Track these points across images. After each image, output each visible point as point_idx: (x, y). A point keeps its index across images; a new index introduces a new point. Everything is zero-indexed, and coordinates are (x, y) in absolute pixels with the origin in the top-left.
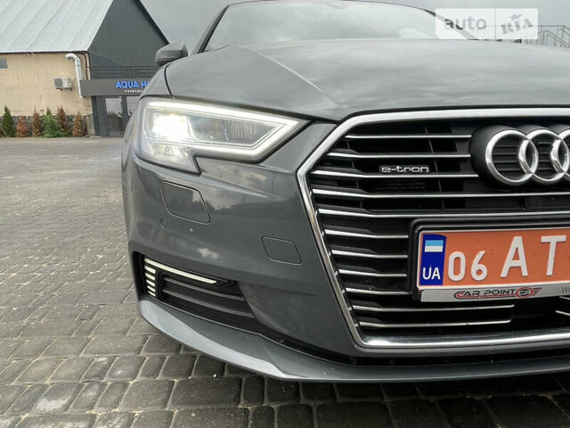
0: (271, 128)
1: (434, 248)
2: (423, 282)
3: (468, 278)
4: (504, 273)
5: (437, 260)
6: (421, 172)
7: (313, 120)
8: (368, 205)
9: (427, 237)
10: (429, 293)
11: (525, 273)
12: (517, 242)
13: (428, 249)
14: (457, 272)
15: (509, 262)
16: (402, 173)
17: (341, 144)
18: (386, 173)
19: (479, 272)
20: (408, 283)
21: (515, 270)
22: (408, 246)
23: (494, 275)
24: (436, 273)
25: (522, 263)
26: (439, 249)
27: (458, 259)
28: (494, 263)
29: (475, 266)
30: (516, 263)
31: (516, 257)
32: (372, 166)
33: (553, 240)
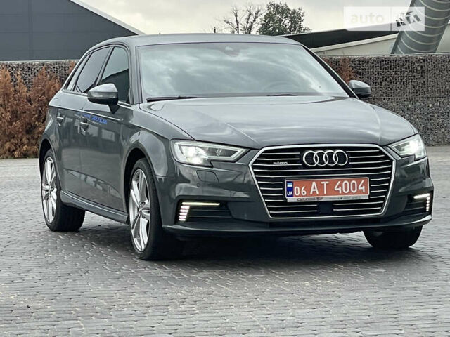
2: (288, 196)
3: (301, 195)
4: (311, 193)
5: (291, 189)
6: (285, 164)
7: (251, 149)
9: (288, 182)
10: (290, 200)
11: (318, 193)
12: (314, 183)
13: (288, 186)
14: (297, 193)
15: (312, 190)
16: (279, 164)
17: (261, 156)
18: (275, 164)
19: (304, 193)
20: (283, 197)
21: (314, 192)
22: (283, 186)
23: (308, 194)
24: (291, 193)
25: (316, 190)
26: (291, 186)
27: (297, 189)
28: (308, 189)
29: (302, 191)
30: (314, 190)
31: (314, 188)
32: (271, 162)
33: (325, 183)
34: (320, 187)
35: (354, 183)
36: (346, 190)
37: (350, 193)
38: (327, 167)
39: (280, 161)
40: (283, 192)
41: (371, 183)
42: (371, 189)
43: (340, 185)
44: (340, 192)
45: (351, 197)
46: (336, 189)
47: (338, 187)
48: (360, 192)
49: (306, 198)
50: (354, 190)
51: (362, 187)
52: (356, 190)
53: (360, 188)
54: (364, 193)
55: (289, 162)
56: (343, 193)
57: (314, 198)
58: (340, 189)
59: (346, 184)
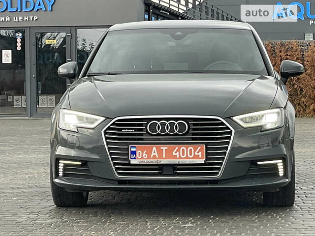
0: (97, 120)
1: (133, 149)
2: (131, 158)
3: (142, 158)
4: (152, 157)
5: (134, 153)
7: (108, 118)
8: (119, 139)
9: (131, 147)
10: (133, 162)
11: (157, 157)
12: (154, 148)
13: (132, 150)
14: (139, 156)
15: (153, 154)
16: (127, 131)
17: (114, 124)
18: (124, 131)
19: (145, 156)
20: (127, 159)
21: (154, 156)
22: (127, 149)
23: (149, 157)
24: (134, 156)
25: (156, 154)
26: (135, 150)
27: (139, 153)
28: (149, 153)
29: (144, 155)
30: (154, 154)
31: (154, 152)
32: (121, 130)
33: (164, 148)
34: (160, 152)
35: (191, 150)
36: (183, 155)
37: (187, 157)
38: (167, 135)
39: (128, 129)
40: (127, 154)
41: (207, 149)
42: (207, 154)
43: (178, 150)
44: (178, 157)
45: (188, 162)
46: (174, 154)
47: (176, 152)
48: (196, 157)
49: (146, 161)
50: (191, 155)
51: (198, 152)
52: (193, 155)
53: (196, 154)
54: (200, 158)
55: (136, 129)
56: (180, 158)
57: (154, 161)
58: (178, 154)
59: (183, 150)
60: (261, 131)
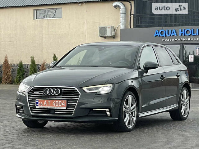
1: (37, 101)
5: (37, 103)
7: (30, 87)
8: (33, 97)
10: (37, 107)
12: (45, 101)
14: (39, 104)
15: (45, 104)
17: (32, 89)
18: (35, 93)
20: (35, 106)
22: (35, 101)
23: (43, 105)
24: (37, 105)
25: (46, 104)
28: (43, 103)
29: (41, 104)
32: (33, 92)
33: (49, 101)
35: (60, 102)
36: (57, 105)
37: (58, 106)
38: (51, 95)
39: (36, 92)
40: (35, 104)
41: (67, 102)
42: (67, 105)
43: (55, 102)
45: (59, 108)
46: (53, 104)
48: (62, 106)
49: (42, 107)
50: (60, 105)
53: (63, 104)
54: (64, 107)
55: (39, 92)
56: (56, 106)
57: (45, 107)
58: (55, 104)
59: (57, 102)
60: (96, 95)
